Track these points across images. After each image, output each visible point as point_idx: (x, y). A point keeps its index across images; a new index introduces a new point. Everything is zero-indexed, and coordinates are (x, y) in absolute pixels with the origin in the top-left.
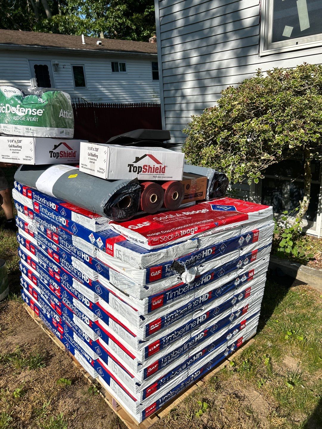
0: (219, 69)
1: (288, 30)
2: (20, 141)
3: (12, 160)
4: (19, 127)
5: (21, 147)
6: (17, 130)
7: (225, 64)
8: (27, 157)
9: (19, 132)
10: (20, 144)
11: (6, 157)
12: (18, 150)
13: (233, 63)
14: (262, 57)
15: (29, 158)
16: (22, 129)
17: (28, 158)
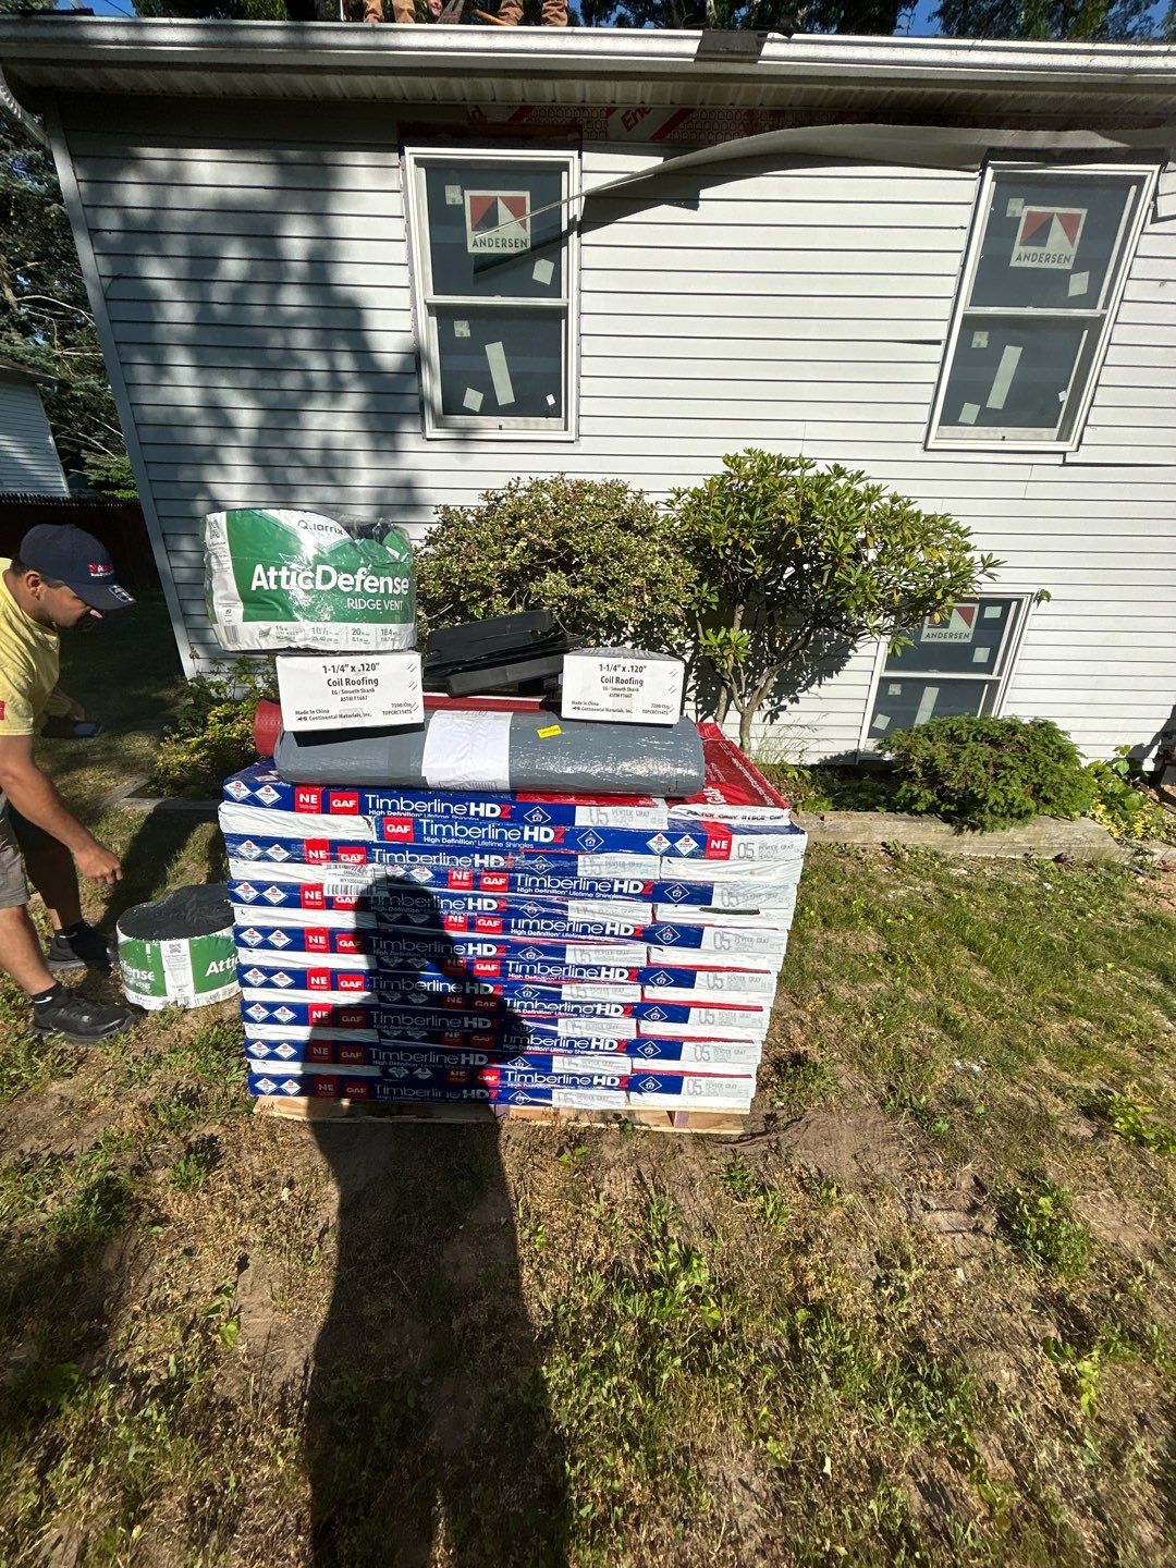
0: (326, 450)
1: (473, 399)
2: (373, 667)
3: (338, 719)
4: (364, 627)
5: (376, 682)
6: (360, 637)
7: (340, 439)
8: (400, 705)
9: (366, 642)
10: (371, 675)
11: (316, 715)
12: (363, 691)
13: (362, 442)
14: (428, 440)
15: (405, 708)
16: (371, 633)
17: (398, 707)
